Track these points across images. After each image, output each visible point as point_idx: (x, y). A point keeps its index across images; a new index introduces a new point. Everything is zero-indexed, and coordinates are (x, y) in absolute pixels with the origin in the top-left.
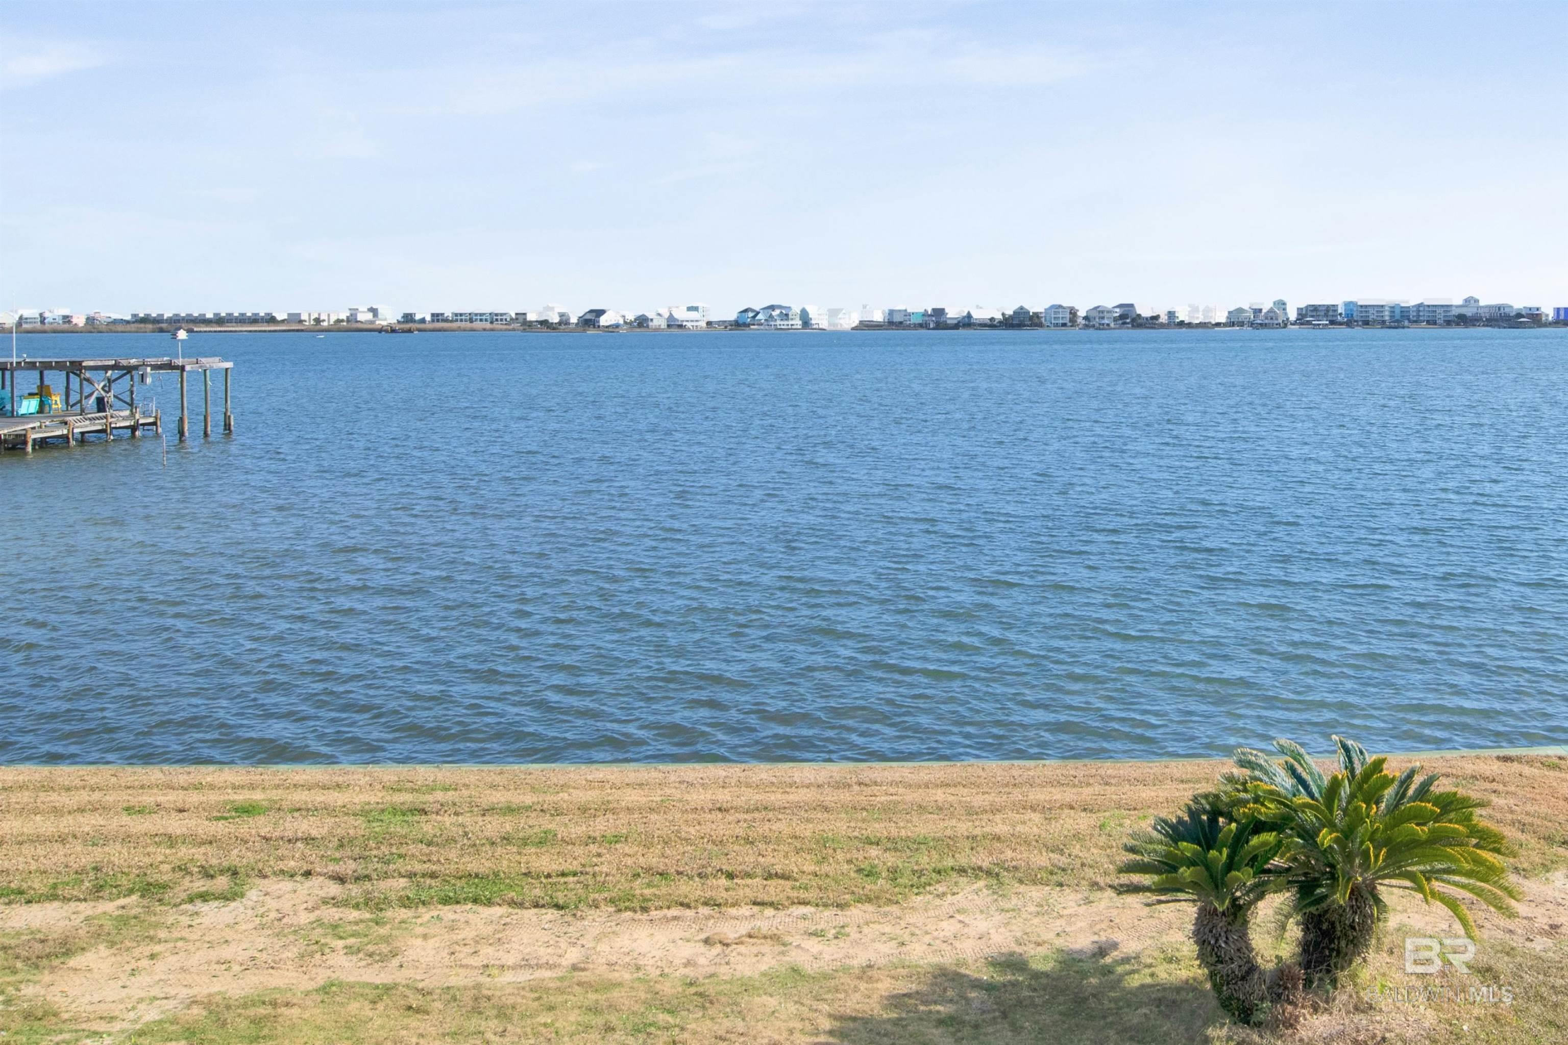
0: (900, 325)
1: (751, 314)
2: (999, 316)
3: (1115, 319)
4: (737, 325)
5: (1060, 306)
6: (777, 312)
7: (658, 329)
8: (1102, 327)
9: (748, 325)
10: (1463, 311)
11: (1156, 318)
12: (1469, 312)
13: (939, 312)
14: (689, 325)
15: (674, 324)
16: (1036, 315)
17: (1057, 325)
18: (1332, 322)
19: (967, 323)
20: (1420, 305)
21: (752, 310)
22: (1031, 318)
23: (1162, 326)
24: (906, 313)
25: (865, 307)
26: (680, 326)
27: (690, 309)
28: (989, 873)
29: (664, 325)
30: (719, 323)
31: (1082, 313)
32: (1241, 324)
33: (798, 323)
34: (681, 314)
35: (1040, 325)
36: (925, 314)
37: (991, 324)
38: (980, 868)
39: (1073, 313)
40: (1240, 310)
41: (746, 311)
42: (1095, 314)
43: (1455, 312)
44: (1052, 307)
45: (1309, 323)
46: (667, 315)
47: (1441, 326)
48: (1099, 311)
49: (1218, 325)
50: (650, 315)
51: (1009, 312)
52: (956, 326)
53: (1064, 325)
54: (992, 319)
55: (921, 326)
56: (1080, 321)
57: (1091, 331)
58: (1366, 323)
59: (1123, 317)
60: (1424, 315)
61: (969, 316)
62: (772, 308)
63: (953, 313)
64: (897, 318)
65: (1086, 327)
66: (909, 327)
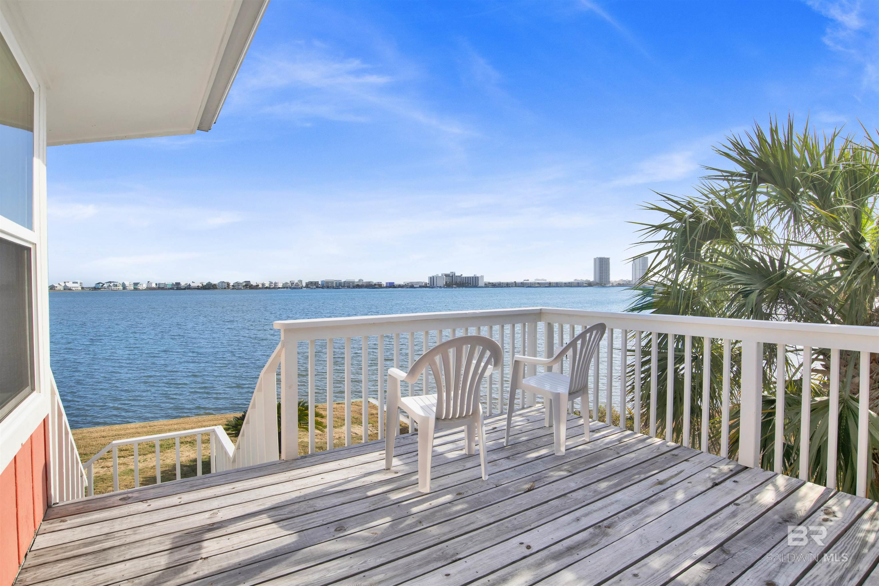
0: (163, 289)
1: (101, 285)
2: (201, 285)
3: (243, 286)
4: (95, 289)
5: (224, 282)
6: (112, 284)
7: (60, 290)
8: (239, 289)
9: (98, 289)
10: (358, 283)
11: (258, 286)
12: (360, 284)
13: (178, 284)
14: (74, 289)
15: (66, 288)
16: (215, 285)
17: (222, 288)
18: (317, 287)
19: (188, 287)
20: (345, 282)
21: (101, 283)
22: (213, 286)
23: (260, 288)
24: (165, 284)
25: (148, 282)
26: (70, 289)
27: (73, 283)
28: (190, 442)
29: (62, 289)
30: (87, 288)
31: (231, 284)
32: (287, 288)
33: (121, 288)
34: (70, 285)
35: (216, 288)
36: (173, 284)
37: (198, 288)
38: (188, 441)
39: (228, 284)
40: (287, 283)
41: (99, 283)
42: (236, 284)
43: (356, 284)
44: (221, 282)
45: (309, 287)
46: (63, 285)
47: (352, 288)
48: (238, 284)
49: (279, 288)
50: (56, 285)
51: (204, 284)
52: (185, 289)
53: (225, 288)
54: (198, 286)
55: (171, 289)
56: (231, 287)
57: (235, 290)
58: (328, 287)
59: (246, 285)
60: (346, 285)
61: (190, 285)
62: (110, 282)
63: (183, 284)
64: (161, 286)
65: (233, 289)
66: (166, 289)
